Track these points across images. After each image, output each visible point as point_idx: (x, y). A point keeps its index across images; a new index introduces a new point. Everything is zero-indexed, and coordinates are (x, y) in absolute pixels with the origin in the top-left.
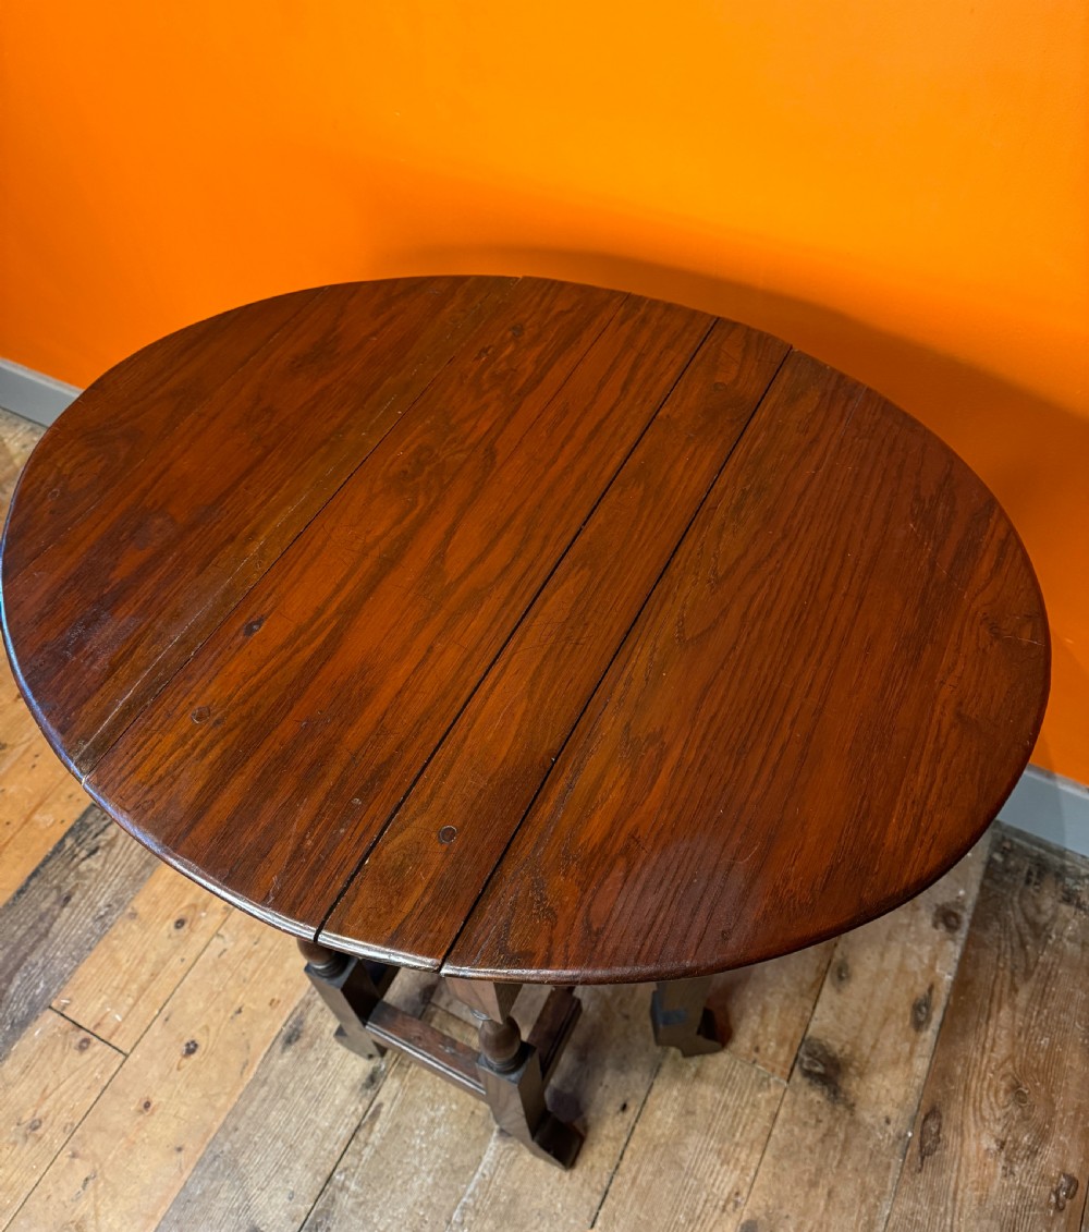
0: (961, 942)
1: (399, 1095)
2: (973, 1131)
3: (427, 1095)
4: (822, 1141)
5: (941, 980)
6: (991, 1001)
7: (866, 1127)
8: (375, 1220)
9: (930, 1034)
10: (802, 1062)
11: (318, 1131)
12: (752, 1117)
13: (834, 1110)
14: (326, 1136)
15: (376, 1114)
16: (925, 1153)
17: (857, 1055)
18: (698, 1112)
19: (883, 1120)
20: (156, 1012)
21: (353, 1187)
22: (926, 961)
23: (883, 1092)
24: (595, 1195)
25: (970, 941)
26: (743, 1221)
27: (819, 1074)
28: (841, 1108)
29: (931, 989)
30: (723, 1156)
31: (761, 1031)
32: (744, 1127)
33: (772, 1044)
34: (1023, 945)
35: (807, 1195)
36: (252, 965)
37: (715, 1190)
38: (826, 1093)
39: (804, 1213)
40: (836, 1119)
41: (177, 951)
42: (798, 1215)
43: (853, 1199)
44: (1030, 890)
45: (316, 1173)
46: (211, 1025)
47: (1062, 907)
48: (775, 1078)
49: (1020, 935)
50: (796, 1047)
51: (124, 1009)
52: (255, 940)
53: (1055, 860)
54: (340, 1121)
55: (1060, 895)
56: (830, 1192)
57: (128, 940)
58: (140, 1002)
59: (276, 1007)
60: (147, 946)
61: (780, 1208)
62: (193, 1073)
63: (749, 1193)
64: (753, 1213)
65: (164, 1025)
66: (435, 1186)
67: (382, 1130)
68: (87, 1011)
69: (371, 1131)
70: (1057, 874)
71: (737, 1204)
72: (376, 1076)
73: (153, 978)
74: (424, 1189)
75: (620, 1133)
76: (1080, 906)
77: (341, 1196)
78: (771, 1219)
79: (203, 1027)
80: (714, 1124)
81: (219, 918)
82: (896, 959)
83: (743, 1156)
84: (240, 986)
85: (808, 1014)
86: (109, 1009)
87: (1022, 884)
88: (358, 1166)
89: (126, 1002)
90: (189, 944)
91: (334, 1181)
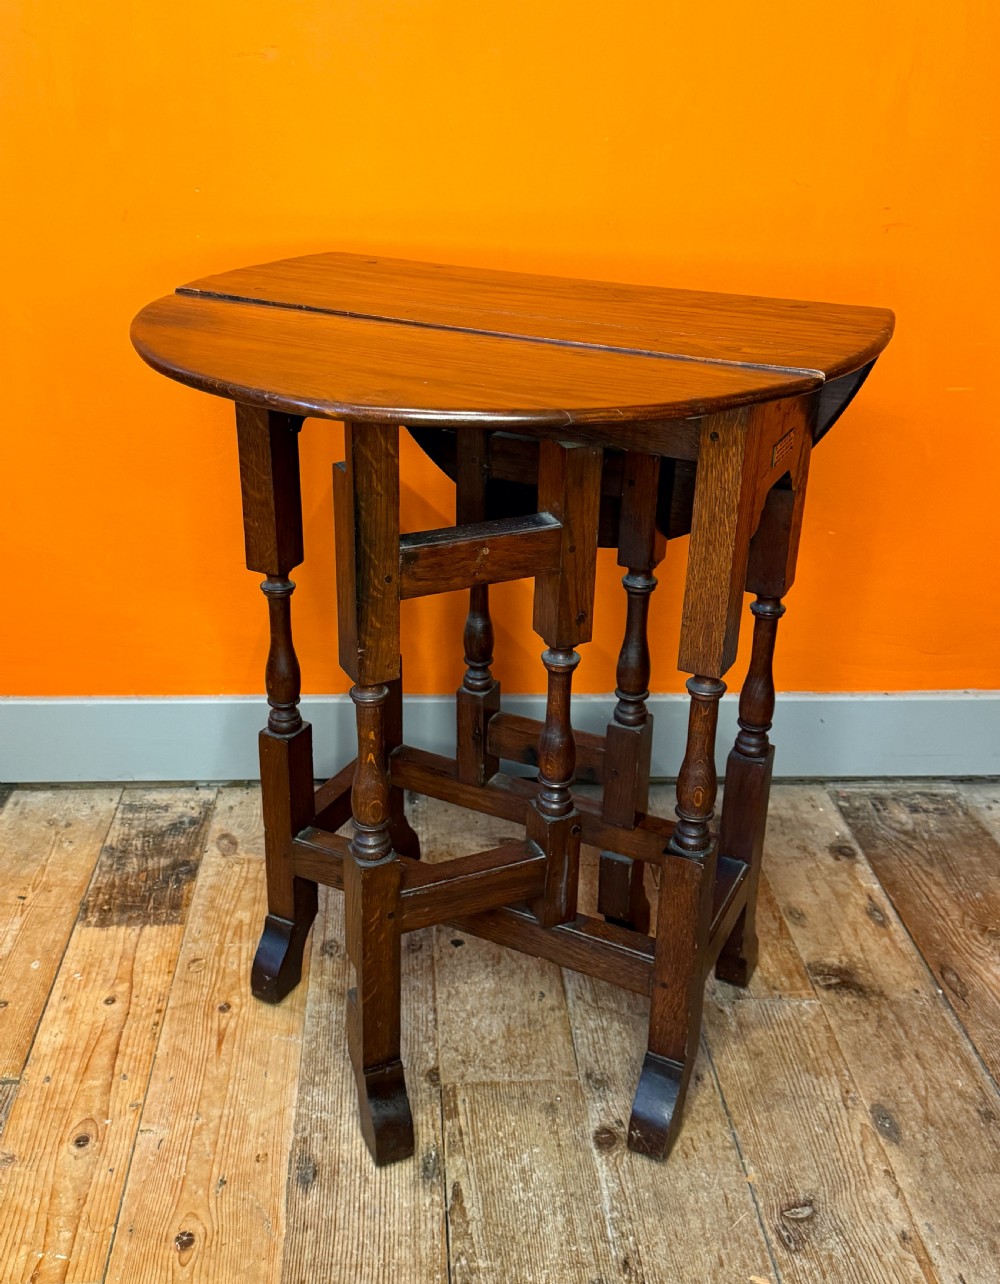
0: (865, 862)
1: (470, 1166)
2: (982, 968)
4: (880, 1026)
5: (873, 890)
6: (920, 887)
7: (904, 1002)
8: (530, 1279)
9: (895, 924)
10: (817, 982)
11: (403, 1239)
12: (812, 1036)
13: (870, 1003)
14: (415, 1235)
15: (457, 1194)
16: (962, 996)
17: (855, 959)
18: (765, 1051)
19: (913, 993)
20: (113, 1229)
21: (482, 1264)
22: (851, 883)
23: (897, 976)
24: (728, 1151)
25: (870, 859)
26: (868, 1108)
27: (837, 984)
28: (874, 998)
29: (870, 898)
30: (812, 1073)
31: (766, 975)
32: (811, 1045)
33: (783, 979)
34: (910, 847)
35: (901, 1065)
36: (207, 1138)
37: (827, 1098)
38: (854, 992)
39: (910, 1079)
40: (879, 1007)
41: (98, 1165)
42: (907, 1083)
43: (938, 1052)
44: (884, 814)
45: (431, 1274)
46: (196, 1208)
47: (915, 816)
48: (807, 1002)
49: (902, 842)
50: (804, 974)
51: (63, 1246)
52: (194, 1117)
53: (884, 792)
54: (423, 1218)
55: (907, 810)
56: (917, 1056)
57: (20, 1184)
58: (80, 1230)
59: (266, 1160)
60: (50, 1179)
61: (889, 1085)
62: (206, 1260)
63: (856, 1087)
64: (871, 1099)
65: (131, 1237)
66: (570, 1221)
67: (476, 1204)
68: (9, 1270)
69: (463, 1210)
70: (894, 799)
71: (853, 1099)
72: (431, 1166)
73: (81, 1202)
74: (561, 1229)
75: (711, 1098)
76: (926, 811)
77: (474, 1277)
78: (889, 1096)
79: (187, 1215)
80: (786, 1054)
81: (131, 1118)
82: (828, 890)
83: (829, 1064)
84: (207, 1161)
85: (792, 949)
86: (40, 1255)
87: (875, 813)
88: (473, 1245)
89: (61, 1238)
90: (108, 1154)
91: (457, 1269)
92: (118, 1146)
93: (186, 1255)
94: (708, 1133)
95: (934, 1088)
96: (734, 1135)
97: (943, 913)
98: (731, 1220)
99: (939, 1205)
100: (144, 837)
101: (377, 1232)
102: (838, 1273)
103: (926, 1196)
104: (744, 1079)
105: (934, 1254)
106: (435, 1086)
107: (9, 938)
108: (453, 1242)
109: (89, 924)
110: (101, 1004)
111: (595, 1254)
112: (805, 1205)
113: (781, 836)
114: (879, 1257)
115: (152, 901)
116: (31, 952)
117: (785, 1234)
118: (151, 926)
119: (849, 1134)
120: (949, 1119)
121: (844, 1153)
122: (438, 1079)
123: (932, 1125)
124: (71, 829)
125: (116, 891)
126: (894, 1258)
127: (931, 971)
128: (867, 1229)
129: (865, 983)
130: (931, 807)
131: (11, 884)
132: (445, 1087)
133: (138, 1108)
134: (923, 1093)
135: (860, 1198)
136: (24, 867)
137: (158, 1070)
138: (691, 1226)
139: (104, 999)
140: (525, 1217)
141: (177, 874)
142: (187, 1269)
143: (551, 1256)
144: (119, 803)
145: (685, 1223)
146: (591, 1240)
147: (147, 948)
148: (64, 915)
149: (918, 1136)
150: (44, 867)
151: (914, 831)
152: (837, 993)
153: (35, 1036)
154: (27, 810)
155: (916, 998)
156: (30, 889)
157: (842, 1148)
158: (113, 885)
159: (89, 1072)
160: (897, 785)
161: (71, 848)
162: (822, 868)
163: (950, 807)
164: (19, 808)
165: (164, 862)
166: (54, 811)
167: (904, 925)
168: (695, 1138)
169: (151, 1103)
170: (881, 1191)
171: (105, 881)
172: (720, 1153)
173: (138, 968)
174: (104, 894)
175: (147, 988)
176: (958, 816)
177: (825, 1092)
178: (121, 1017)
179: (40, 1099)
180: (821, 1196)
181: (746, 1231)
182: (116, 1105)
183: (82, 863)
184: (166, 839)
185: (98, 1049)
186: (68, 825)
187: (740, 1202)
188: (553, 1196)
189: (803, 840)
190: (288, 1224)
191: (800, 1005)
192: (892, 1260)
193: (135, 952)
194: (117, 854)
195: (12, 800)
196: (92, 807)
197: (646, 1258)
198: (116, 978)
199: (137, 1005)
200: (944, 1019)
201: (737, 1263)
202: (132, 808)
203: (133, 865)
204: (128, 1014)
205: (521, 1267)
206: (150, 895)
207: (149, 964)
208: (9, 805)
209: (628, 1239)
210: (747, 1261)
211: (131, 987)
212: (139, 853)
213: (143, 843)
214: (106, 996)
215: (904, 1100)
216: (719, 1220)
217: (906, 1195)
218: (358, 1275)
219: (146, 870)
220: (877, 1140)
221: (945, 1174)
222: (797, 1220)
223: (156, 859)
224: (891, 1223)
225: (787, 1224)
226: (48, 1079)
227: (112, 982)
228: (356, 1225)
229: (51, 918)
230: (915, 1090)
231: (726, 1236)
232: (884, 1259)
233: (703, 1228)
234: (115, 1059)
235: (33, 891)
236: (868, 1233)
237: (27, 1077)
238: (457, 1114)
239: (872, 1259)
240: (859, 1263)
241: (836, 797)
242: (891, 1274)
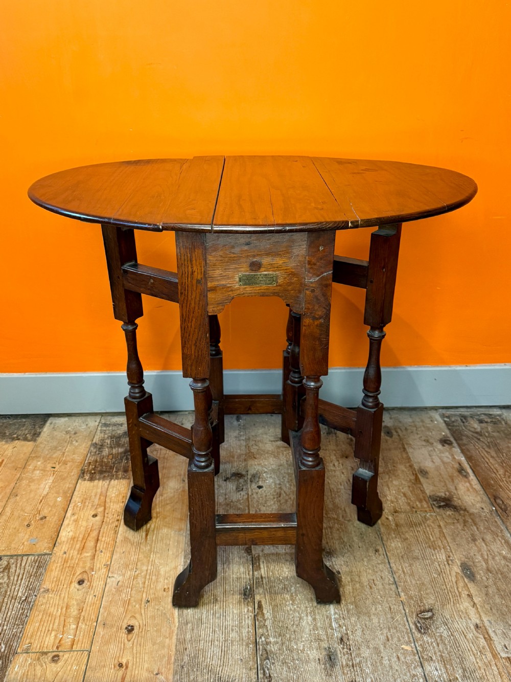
0: (457, 447)
1: (266, 593)
3: (281, 587)
4: (465, 525)
5: (461, 460)
6: (484, 459)
7: (477, 514)
8: (295, 647)
9: (472, 476)
10: (434, 504)
11: (234, 628)
12: (431, 530)
13: (460, 514)
14: (240, 626)
15: (260, 607)
16: (505, 510)
17: (452, 494)
18: (409, 538)
19: (481, 509)
20: (95, 624)
21: (272, 640)
22: (450, 457)
23: (473, 501)
24: (391, 586)
25: (459, 445)
26: (459, 565)
27: (444, 505)
28: (462, 512)
29: (460, 464)
30: (432, 548)
31: (409, 501)
32: (431, 535)
33: (417, 503)
34: (479, 439)
35: (475, 544)
36: (140, 580)
37: (439, 560)
38: (452, 510)
39: (480, 550)
40: (464, 516)
41: (89, 593)
42: (478, 552)
43: (494, 538)
44: (467, 424)
45: (247, 645)
46: (135, 614)
47: (481, 425)
48: (429, 514)
49: (475, 437)
50: (428, 500)
51: (72, 632)
52: (135, 570)
53: (466, 413)
54: (243, 618)
55: (477, 422)
56: (483, 540)
57: (51, 602)
58: (80, 624)
59: (169, 591)
60: (66, 600)
61: (470, 553)
62: (140, 638)
63: (453, 555)
64: (461, 560)
65: (104, 627)
66: (314, 619)
67: (269, 611)
68: (46, 643)
69: (263, 614)
70: (471, 417)
71: (452, 560)
72: (247, 593)
73: (81, 611)
74: (310, 623)
75: (383, 560)
76: (487, 422)
77: (268, 646)
78: (469, 559)
79: (131, 617)
80: (419, 539)
81: (105, 570)
82: (439, 461)
83: (440, 544)
84: (140, 591)
85: (422, 489)
86: (61, 636)
87: (462, 424)
88: (268, 631)
89: (71, 628)
90: (94, 588)
91: (260, 643)
92: (98, 584)
93: (130, 636)
94: (382, 577)
95: (491, 554)
96: (394, 578)
97: (495, 471)
98: (393, 618)
99: (494, 611)
100: (111, 438)
101: (221, 625)
102: (445, 644)
103: (488, 607)
104: (399, 551)
105: (492, 635)
106: (249, 555)
107: (47, 486)
108: (258, 629)
109: (85, 480)
110: (90, 517)
111: (327, 635)
112: (429, 611)
113: (416, 435)
114: (465, 636)
115: (115, 468)
116: (58, 493)
117: (419, 625)
118: (114, 480)
119: (450, 577)
120: (499, 570)
121: (448, 587)
122: (251, 552)
123: (491, 573)
124: (77, 435)
125: (98, 464)
126: (472, 637)
127: (489, 499)
128: (459, 623)
129: (457, 505)
130: (489, 420)
131: (48, 461)
132: (254, 555)
133: (108, 567)
134: (486, 557)
135: (456, 608)
136: (55, 453)
137: (118, 548)
138: (373, 621)
139: (92, 515)
140: (293, 617)
141: (127, 456)
142: (130, 643)
143: (305, 636)
144: (99, 423)
145: (370, 620)
146: (325, 629)
147: (113, 491)
148: (73, 475)
149: (484, 578)
150: (64, 453)
151: (481, 432)
152: (444, 509)
153: (59, 532)
154: (56, 427)
155: (482, 512)
156: (57, 463)
157: (447, 584)
158: (96, 461)
159: (84, 550)
160: (472, 410)
161: (77, 444)
162: (436, 450)
163: (498, 420)
164: (52, 425)
165: (121, 450)
166: (69, 427)
167: (476, 477)
168: (375, 579)
169: (113, 565)
170: (465, 604)
171: (92, 459)
172: (387, 587)
173: (108, 500)
174: (92, 465)
175: (112, 510)
176: (502, 424)
177: (438, 557)
178: (100, 523)
179: (61, 562)
180: (436, 607)
181: (400, 624)
182: (98, 565)
183: (82, 451)
184: (121, 439)
185: (89, 538)
186: (75, 433)
187: (397, 610)
188: (306, 607)
189: (427, 437)
190: (179, 621)
191: (426, 516)
192: (471, 638)
193: (107, 492)
194: (98, 447)
195: (49, 422)
196: (87, 425)
197: (351, 637)
198: (98, 505)
199: (107, 517)
200: (496, 522)
201: (395, 639)
202: (106, 425)
203: (106, 451)
204: (103, 521)
205: (291, 641)
206: (114, 466)
207: (113, 498)
208: (48, 424)
209: (342, 628)
210: (401, 639)
211: (105, 509)
212: (109, 446)
213: (111, 441)
214: (93, 513)
215: (477, 560)
216: (387, 618)
217: (478, 606)
218: (213, 645)
219: (112, 454)
220: (464, 580)
221: (497, 596)
222: (425, 619)
223: (117, 449)
224: (471, 620)
225: (420, 620)
226: (65, 553)
227: (96, 507)
228: (211, 621)
229: (67, 477)
230: (482, 556)
231: (390, 626)
232: (467, 637)
233: (379, 622)
234: (97, 543)
235: (59, 464)
236: (460, 624)
237: (55, 552)
238: (260, 568)
239: (461, 637)
240: (455, 639)
241: (443, 416)
242: (471, 645)
